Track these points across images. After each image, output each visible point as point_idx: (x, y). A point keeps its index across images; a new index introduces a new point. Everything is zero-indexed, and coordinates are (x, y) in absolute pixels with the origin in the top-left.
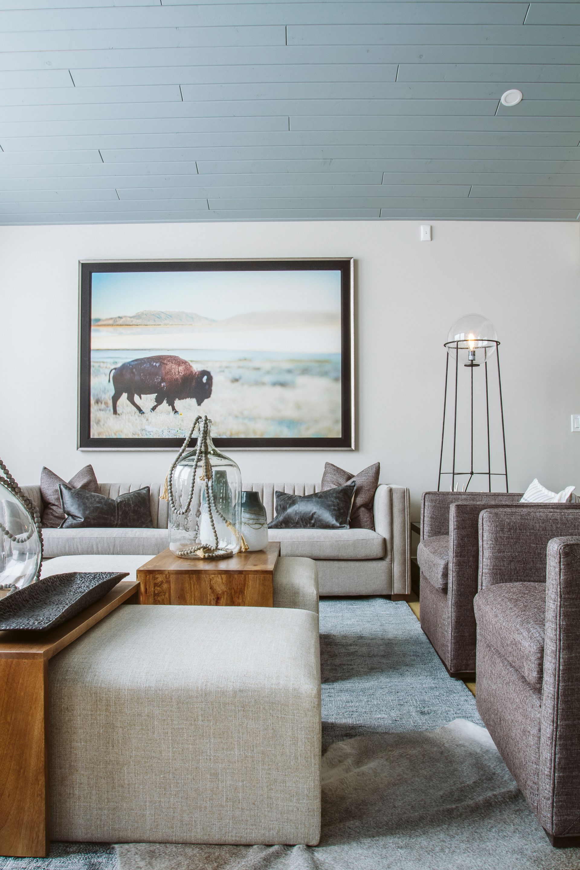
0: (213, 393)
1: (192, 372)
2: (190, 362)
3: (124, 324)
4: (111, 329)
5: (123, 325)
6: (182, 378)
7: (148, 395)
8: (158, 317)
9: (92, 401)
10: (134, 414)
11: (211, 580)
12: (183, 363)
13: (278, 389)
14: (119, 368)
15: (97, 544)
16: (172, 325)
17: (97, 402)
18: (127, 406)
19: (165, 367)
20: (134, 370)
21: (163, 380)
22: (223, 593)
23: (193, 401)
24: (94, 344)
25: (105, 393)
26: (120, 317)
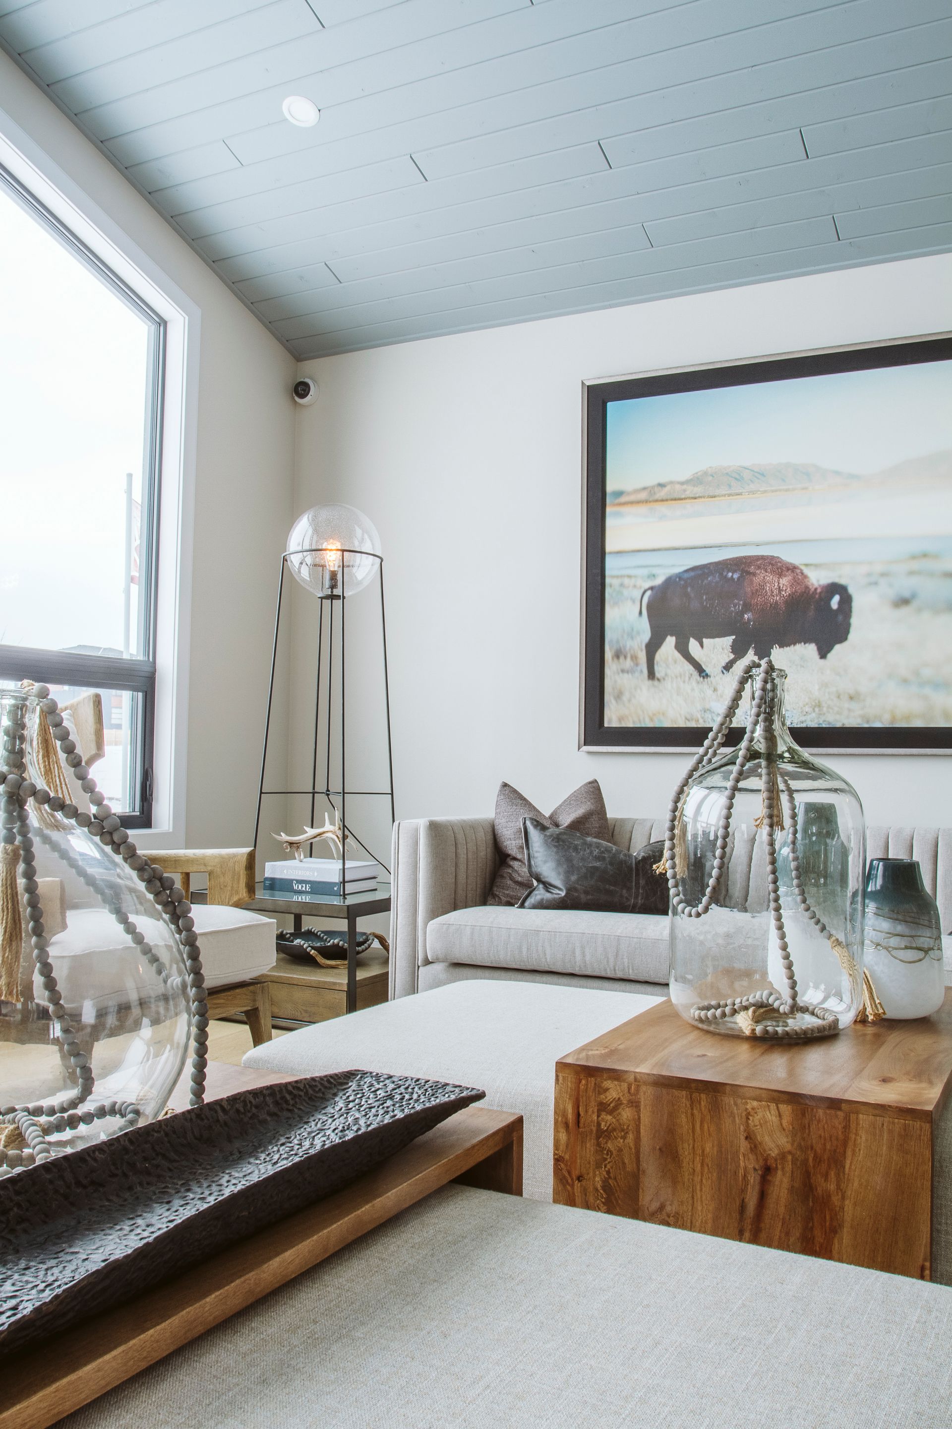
0: (852, 630)
1: (807, 587)
2: (803, 567)
3: (669, 497)
4: (642, 509)
5: (667, 500)
6: (786, 602)
7: (717, 640)
8: (736, 479)
9: (608, 655)
10: (690, 678)
11: (748, 1115)
12: (788, 569)
14: (659, 586)
15: (583, 948)
16: (765, 492)
17: (617, 655)
18: (675, 662)
19: (752, 581)
20: (689, 589)
21: (747, 607)
22: (783, 1156)
23: (811, 649)
24: (613, 542)
25: (632, 638)
26: (661, 485)
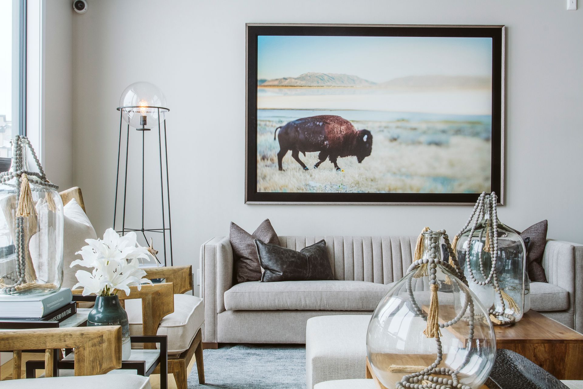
0: (372, 151)
1: (353, 131)
2: (351, 122)
3: (289, 85)
4: (276, 89)
5: (288, 86)
6: (344, 137)
7: (312, 153)
8: (321, 79)
9: (259, 158)
10: (299, 170)
11: (535, 348)
12: (345, 122)
13: (433, 148)
14: (284, 126)
16: (334, 86)
17: (263, 158)
18: (292, 163)
19: (328, 127)
20: (299, 129)
21: (326, 139)
22: (546, 360)
23: (355, 158)
24: (260, 104)
25: (271, 150)
26: (285, 79)
